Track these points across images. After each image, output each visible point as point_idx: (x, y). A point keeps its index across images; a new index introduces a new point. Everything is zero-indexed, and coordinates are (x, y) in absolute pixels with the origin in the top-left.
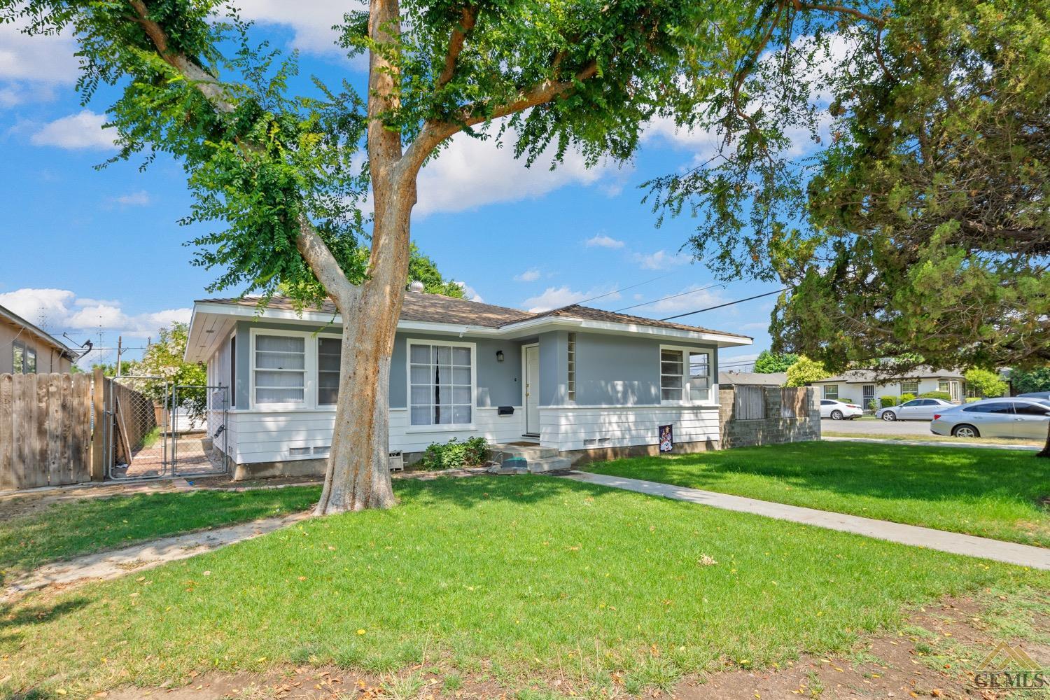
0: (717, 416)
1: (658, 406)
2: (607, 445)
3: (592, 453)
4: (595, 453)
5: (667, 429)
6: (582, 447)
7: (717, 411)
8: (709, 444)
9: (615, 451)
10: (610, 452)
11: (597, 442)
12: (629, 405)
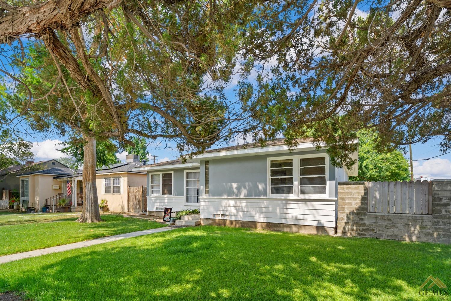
0: (333, 208)
1: (265, 197)
2: (227, 218)
3: (217, 221)
4: (219, 221)
5: (169, 210)
6: (212, 217)
7: (334, 203)
8: (320, 228)
9: (231, 222)
10: (228, 222)
11: (221, 216)
12: (242, 197)
